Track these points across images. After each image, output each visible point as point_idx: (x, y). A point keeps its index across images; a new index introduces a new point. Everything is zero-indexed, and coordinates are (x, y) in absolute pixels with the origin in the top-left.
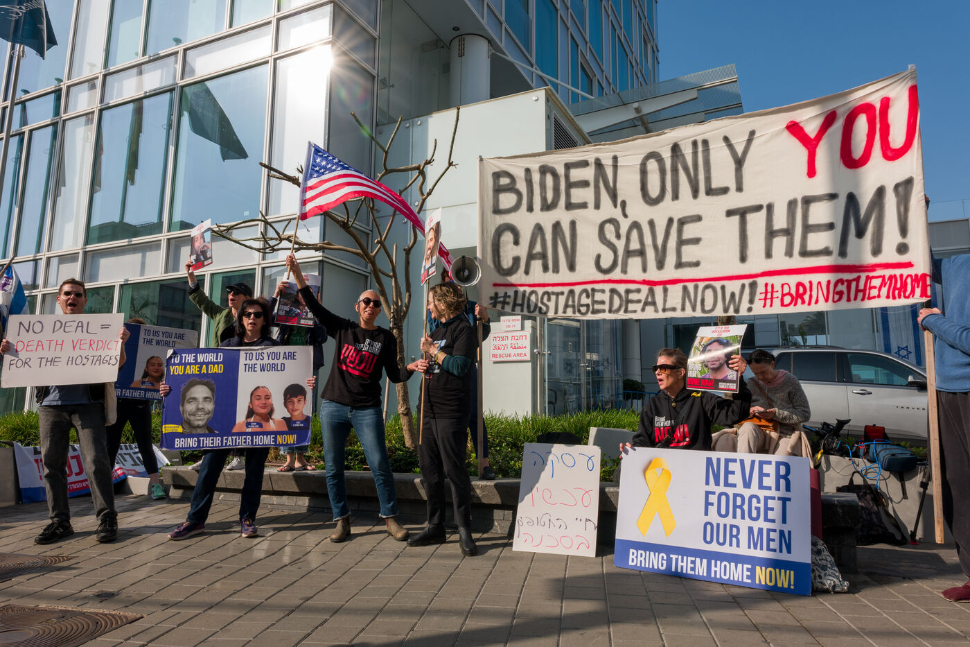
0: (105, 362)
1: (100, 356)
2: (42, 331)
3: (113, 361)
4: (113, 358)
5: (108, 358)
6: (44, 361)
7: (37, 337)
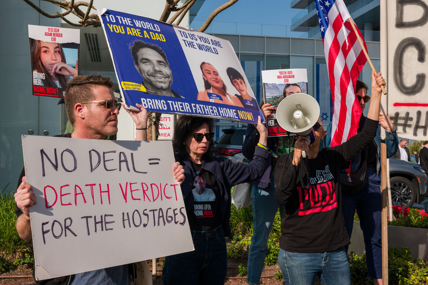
0: (170, 219)
1: (161, 209)
2: (75, 168)
3: (180, 218)
4: (177, 212)
5: (171, 213)
6: (91, 221)
7: (72, 179)
